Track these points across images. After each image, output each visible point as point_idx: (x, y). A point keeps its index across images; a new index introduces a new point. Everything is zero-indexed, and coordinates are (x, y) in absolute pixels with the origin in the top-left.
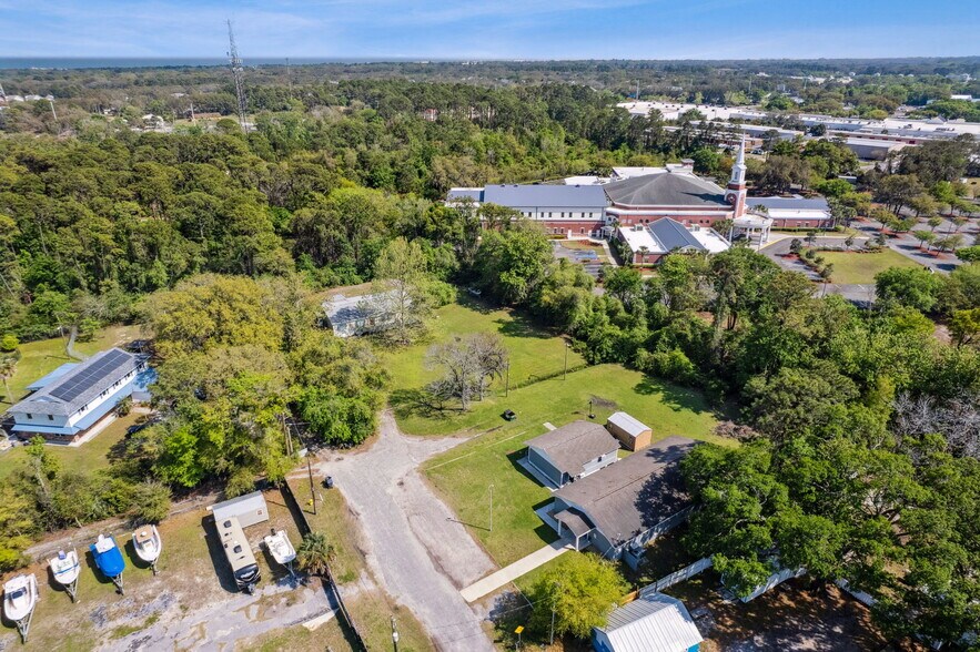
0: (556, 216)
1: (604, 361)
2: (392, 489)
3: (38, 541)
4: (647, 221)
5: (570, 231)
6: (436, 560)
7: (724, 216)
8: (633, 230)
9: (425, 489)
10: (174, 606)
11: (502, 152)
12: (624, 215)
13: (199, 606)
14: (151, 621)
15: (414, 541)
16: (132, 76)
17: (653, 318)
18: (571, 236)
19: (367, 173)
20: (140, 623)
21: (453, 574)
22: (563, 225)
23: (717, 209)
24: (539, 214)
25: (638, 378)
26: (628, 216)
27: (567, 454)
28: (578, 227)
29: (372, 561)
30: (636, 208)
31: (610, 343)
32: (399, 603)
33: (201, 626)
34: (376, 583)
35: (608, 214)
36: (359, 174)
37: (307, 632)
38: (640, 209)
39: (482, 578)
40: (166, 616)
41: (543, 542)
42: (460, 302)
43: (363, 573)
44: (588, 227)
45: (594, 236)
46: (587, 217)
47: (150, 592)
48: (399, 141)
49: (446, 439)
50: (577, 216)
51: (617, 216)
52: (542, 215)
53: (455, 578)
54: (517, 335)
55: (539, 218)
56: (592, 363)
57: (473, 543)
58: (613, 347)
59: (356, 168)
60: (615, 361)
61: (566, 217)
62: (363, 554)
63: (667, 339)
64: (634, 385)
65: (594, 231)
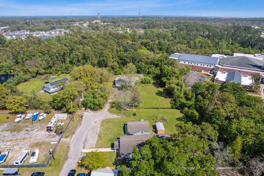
0: (199, 65)
1: (176, 108)
2: (93, 123)
3: (32, 110)
4: (228, 71)
5: (203, 70)
6: (85, 140)
7: (259, 74)
8: (222, 73)
9: (99, 125)
10: (37, 129)
11: (204, 45)
12: (220, 68)
13: (41, 131)
14: (32, 130)
15: (86, 135)
16: (131, 19)
17: (197, 99)
18: (203, 72)
19: (160, 47)
20: (30, 130)
21: (85, 145)
22: (201, 68)
23: (257, 71)
24: (194, 64)
25: (181, 115)
26: (222, 68)
27: (133, 128)
28: (205, 69)
29: (74, 135)
30: (226, 66)
31: (179, 103)
32: (70, 146)
33: (37, 135)
34: (70, 140)
35: (216, 67)
36: (158, 47)
37: (50, 144)
38: (227, 67)
39: (90, 148)
40: (35, 130)
41: (110, 147)
42: (154, 84)
43: (70, 137)
44: (209, 70)
45: (210, 73)
46: (209, 67)
47: (36, 125)
48: (174, 39)
49: (115, 115)
50: (206, 66)
51: (218, 68)
52: (195, 64)
53: (85, 146)
54: (159, 95)
55: (194, 65)
56: (172, 108)
57: (96, 140)
58: (179, 105)
59: (157, 45)
60: (179, 109)
61: (202, 66)
62: (74, 133)
63: (194, 106)
64: (177, 117)
65: (211, 71)
